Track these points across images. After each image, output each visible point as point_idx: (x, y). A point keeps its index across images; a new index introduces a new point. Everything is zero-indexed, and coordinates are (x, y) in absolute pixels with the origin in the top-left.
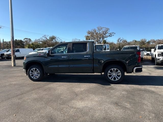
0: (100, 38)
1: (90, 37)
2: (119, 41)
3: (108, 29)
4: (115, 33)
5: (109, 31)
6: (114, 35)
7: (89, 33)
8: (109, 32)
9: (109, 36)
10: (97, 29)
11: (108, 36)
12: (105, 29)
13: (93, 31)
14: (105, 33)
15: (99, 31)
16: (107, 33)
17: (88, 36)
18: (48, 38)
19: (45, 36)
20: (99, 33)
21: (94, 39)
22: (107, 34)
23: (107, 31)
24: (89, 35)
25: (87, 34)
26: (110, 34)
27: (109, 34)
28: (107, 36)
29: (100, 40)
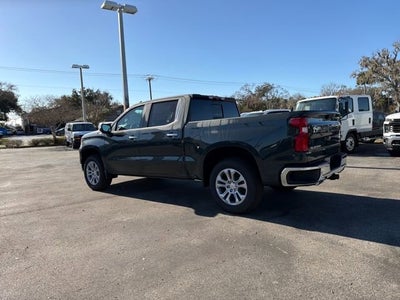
1: (366, 76)
7: (366, 63)
17: (362, 74)
20: (398, 59)
21: (382, 80)
24: (365, 70)
25: (359, 69)
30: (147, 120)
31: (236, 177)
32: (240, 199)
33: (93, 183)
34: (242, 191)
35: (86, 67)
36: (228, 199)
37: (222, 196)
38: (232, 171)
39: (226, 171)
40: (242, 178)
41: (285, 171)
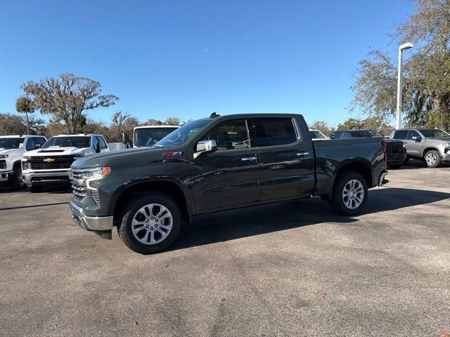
2: (118, 119)
3: (95, 85)
4: (118, 99)
5: (100, 90)
6: (114, 103)
7: (31, 89)
8: (101, 94)
9: (102, 104)
10: (60, 80)
11: (97, 105)
12: (87, 82)
13: (47, 85)
14: (87, 94)
15: (69, 88)
16: (95, 95)
20: (67, 91)
22: (95, 100)
23: (93, 89)
24: (31, 97)
26: (103, 97)
27: (102, 100)
28: (95, 105)
31: (356, 186)
36: (351, 205)
37: (347, 203)
38: (355, 181)
39: (350, 182)
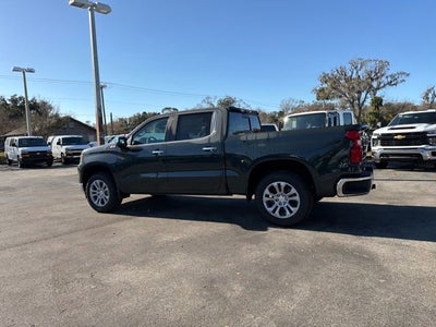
0: (359, 92)
1: (326, 91)
2: (430, 96)
3: (383, 65)
4: (408, 75)
5: (388, 69)
6: (404, 80)
7: (325, 79)
8: (389, 73)
9: (390, 83)
10: (349, 66)
11: (385, 86)
12: (374, 63)
13: (336, 73)
14: (375, 75)
15: (355, 71)
16: (382, 75)
17: (322, 90)
18: (216, 105)
19: (208, 98)
20: (354, 76)
21: (341, 97)
22: (383, 80)
23: (382, 68)
24: (325, 86)
26: (392, 76)
27: (389, 79)
28: (382, 85)
29: (359, 99)
30: (174, 132)
31: (287, 189)
32: (291, 212)
33: (100, 205)
34: (293, 203)
35: (31, 71)
36: (277, 212)
37: (270, 210)
38: (283, 184)
39: (275, 184)
40: (293, 191)
41: (342, 182)
